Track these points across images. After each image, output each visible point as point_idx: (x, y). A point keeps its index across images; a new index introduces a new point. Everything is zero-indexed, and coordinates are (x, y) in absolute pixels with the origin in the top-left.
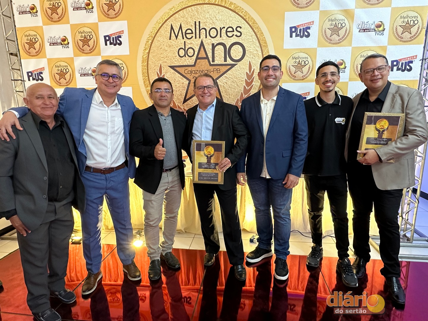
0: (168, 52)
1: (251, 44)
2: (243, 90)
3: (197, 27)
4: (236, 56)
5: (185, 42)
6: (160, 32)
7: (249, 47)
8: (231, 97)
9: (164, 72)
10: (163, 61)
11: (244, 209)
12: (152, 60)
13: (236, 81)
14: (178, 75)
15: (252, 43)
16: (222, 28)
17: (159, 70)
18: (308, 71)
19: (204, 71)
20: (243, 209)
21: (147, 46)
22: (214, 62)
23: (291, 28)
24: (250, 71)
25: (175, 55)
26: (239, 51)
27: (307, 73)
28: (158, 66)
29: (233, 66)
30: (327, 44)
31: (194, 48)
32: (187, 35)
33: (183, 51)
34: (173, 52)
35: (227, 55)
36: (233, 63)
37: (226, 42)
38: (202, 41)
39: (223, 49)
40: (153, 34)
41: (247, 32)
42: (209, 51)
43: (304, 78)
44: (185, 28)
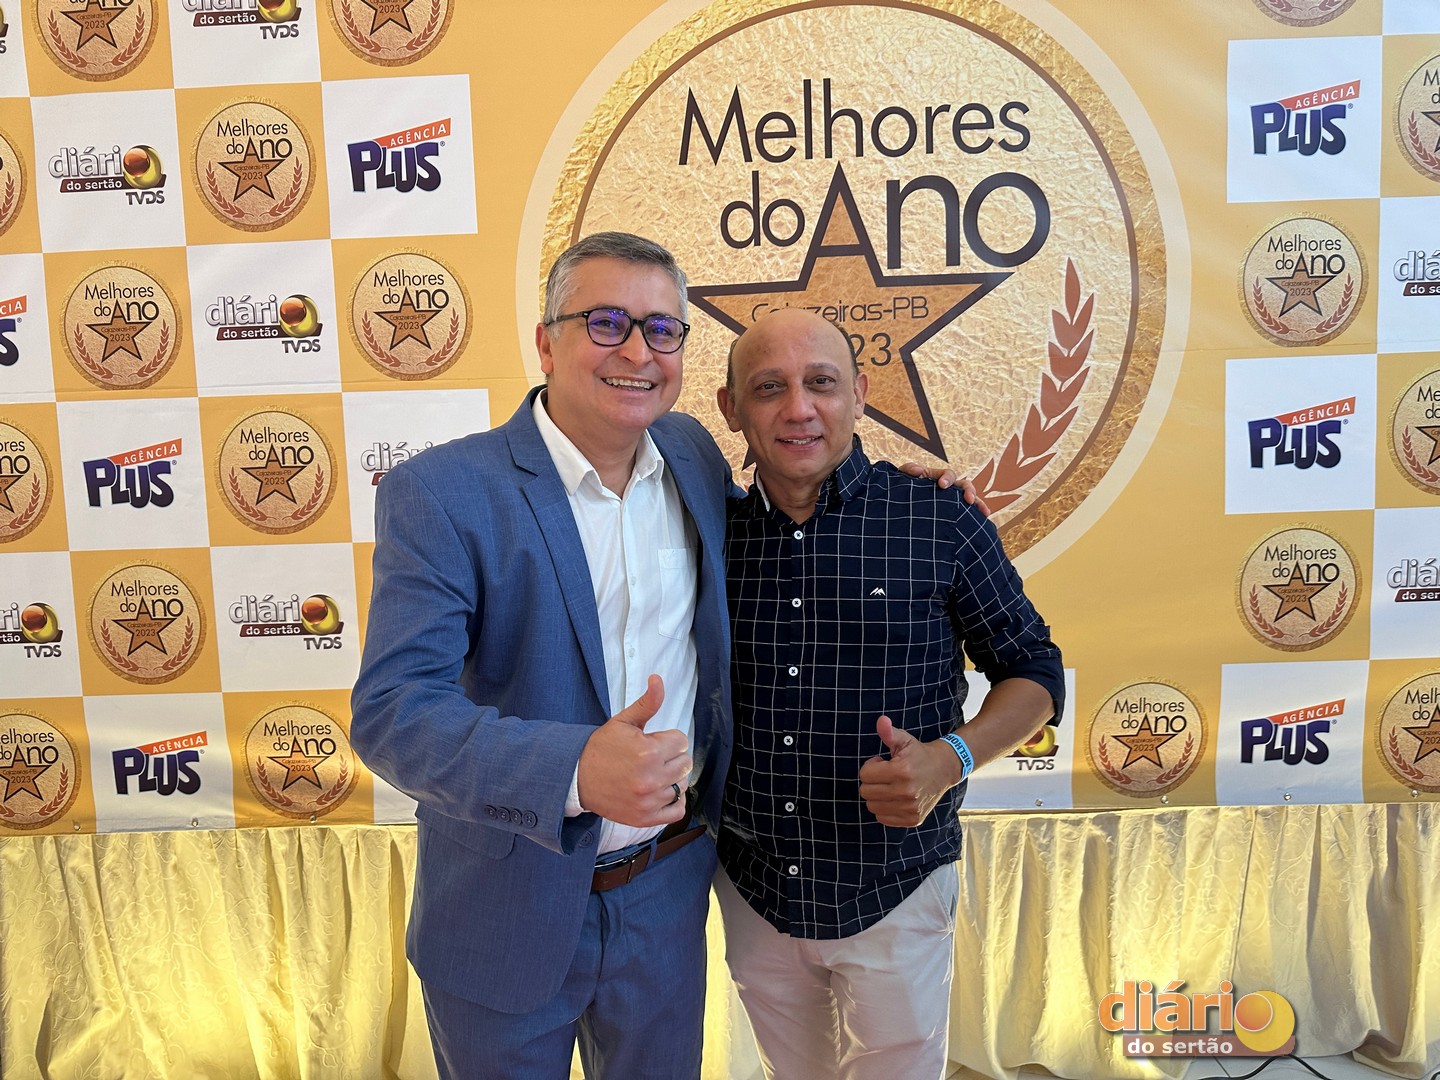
0: (672, 219)
1: (1073, 183)
2: (1039, 395)
3: (818, 105)
4: (1003, 237)
5: (755, 175)
6: (635, 129)
7: (1065, 196)
8: (980, 428)
13: (1004, 355)
14: (720, 333)
15: (1078, 178)
16: (936, 114)
18: (1345, 303)
19: (848, 311)
21: (568, 193)
22: (900, 267)
23: (1258, 112)
24: (1072, 307)
25: (708, 239)
26: (1018, 215)
27: (1341, 312)
29: (985, 284)
30: (1425, 181)
31: (803, 201)
32: (768, 144)
33: (745, 216)
34: (698, 223)
35: (962, 235)
36: (991, 269)
37: (956, 172)
38: (839, 171)
39: (943, 205)
40: (597, 136)
41: (1053, 128)
42: (873, 217)
43: (1327, 333)
44: (754, 112)
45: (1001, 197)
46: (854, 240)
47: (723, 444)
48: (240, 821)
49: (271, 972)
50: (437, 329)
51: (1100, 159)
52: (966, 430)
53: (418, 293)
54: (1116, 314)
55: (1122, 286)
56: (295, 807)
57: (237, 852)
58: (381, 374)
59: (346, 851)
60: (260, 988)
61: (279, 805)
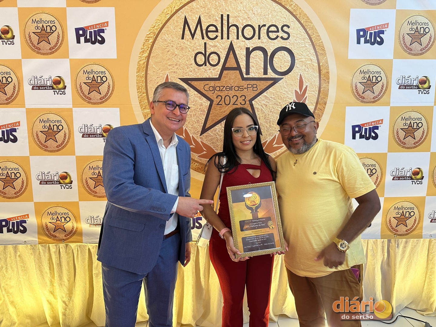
0: (179, 56)
1: (302, 51)
3: (225, 22)
4: (281, 67)
5: (205, 43)
6: (168, 27)
7: (300, 54)
8: (272, 125)
10: (171, 70)
12: (153, 68)
14: (194, 93)
15: (304, 49)
16: (261, 27)
18: (381, 91)
19: (233, 88)
22: (249, 75)
23: (358, 31)
25: (190, 63)
26: (286, 60)
27: (380, 93)
28: (164, 78)
29: (275, 81)
30: (406, 54)
31: (220, 53)
32: (209, 34)
33: (202, 56)
34: (187, 58)
35: (268, 65)
36: (277, 76)
37: (267, 46)
38: (231, 44)
39: (263, 56)
40: (156, 29)
41: (297, 33)
42: (241, 59)
43: (376, 99)
44: (205, 24)
45: (281, 54)
46: (235, 66)
47: (194, 128)
48: (39, 242)
49: (51, 288)
50: (103, 89)
51: (311, 44)
52: (268, 126)
53: (97, 77)
54: (314, 92)
55: (316, 83)
56: (58, 238)
57: (39, 251)
58: (85, 102)
59: (74, 251)
60: (47, 293)
61: (52, 237)
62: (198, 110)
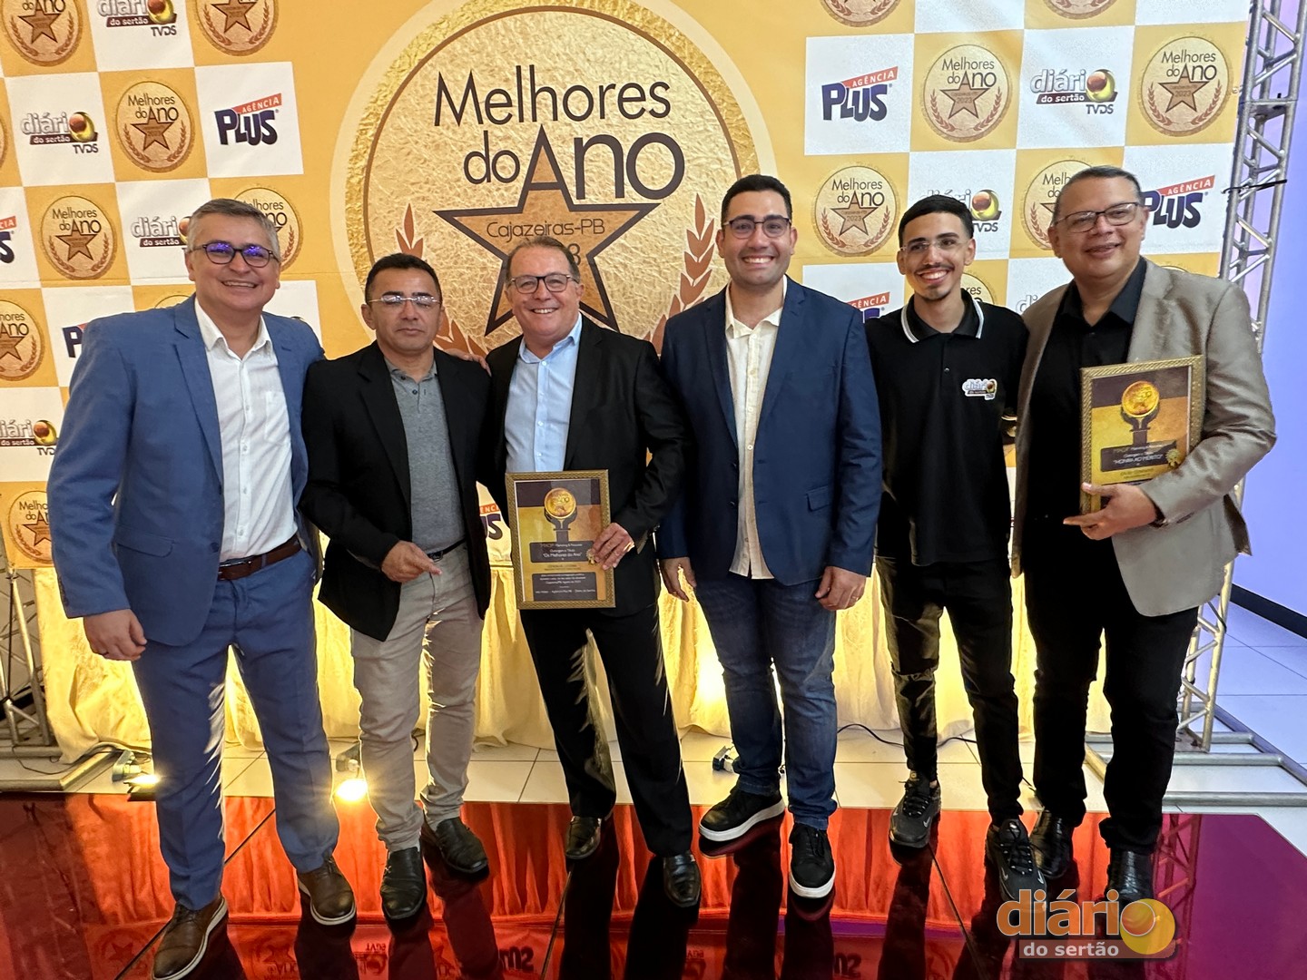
0: (432, 165)
1: (699, 140)
2: (679, 288)
3: (526, 84)
4: (653, 178)
5: (486, 133)
6: (404, 101)
7: (694, 149)
8: (641, 310)
9: (422, 231)
10: (417, 195)
11: (695, 665)
12: (379, 190)
13: (655, 260)
14: (466, 242)
15: (703, 137)
16: (606, 90)
17: (403, 224)
18: (884, 227)
19: (551, 228)
20: (692, 663)
22: (584, 198)
23: (827, 90)
24: (699, 229)
25: (455, 177)
26: (663, 163)
27: (881, 232)
28: (402, 212)
29: (644, 210)
30: (940, 140)
31: (518, 152)
33: (480, 162)
34: (448, 166)
35: (626, 176)
36: (646, 201)
37: (621, 132)
38: (542, 131)
39: (612, 155)
40: (379, 106)
41: (686, 100)
42: (566, 163)
43: (870, 248)
44: (484, 89)
45: (651, 150)
46: (554, 179)
47: (471, 319)
52: (631, 311)
62: (478, 279)
